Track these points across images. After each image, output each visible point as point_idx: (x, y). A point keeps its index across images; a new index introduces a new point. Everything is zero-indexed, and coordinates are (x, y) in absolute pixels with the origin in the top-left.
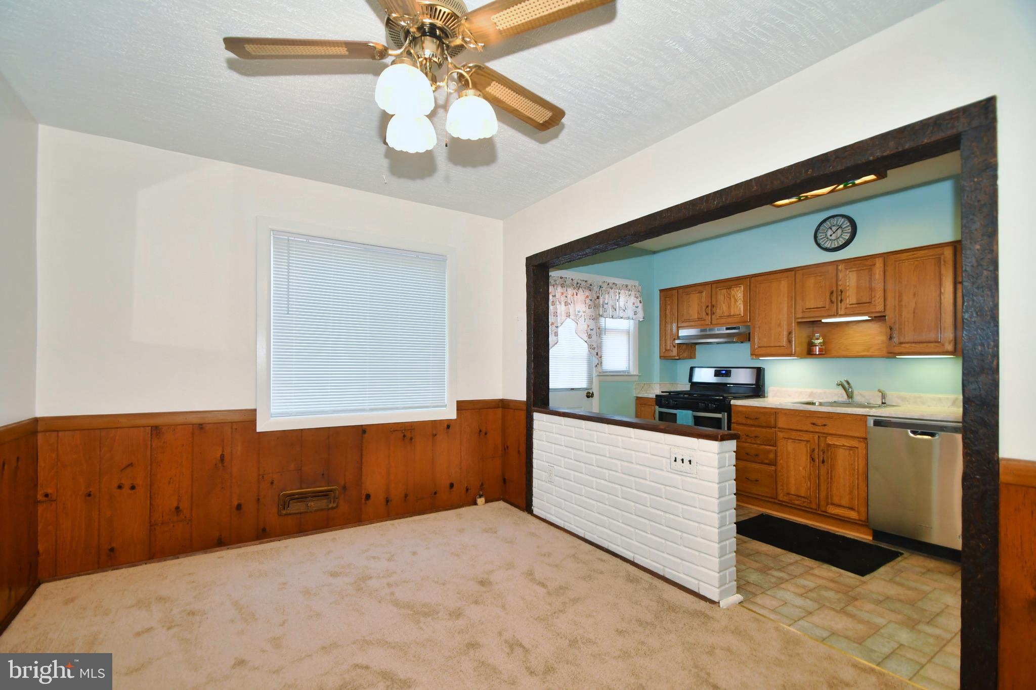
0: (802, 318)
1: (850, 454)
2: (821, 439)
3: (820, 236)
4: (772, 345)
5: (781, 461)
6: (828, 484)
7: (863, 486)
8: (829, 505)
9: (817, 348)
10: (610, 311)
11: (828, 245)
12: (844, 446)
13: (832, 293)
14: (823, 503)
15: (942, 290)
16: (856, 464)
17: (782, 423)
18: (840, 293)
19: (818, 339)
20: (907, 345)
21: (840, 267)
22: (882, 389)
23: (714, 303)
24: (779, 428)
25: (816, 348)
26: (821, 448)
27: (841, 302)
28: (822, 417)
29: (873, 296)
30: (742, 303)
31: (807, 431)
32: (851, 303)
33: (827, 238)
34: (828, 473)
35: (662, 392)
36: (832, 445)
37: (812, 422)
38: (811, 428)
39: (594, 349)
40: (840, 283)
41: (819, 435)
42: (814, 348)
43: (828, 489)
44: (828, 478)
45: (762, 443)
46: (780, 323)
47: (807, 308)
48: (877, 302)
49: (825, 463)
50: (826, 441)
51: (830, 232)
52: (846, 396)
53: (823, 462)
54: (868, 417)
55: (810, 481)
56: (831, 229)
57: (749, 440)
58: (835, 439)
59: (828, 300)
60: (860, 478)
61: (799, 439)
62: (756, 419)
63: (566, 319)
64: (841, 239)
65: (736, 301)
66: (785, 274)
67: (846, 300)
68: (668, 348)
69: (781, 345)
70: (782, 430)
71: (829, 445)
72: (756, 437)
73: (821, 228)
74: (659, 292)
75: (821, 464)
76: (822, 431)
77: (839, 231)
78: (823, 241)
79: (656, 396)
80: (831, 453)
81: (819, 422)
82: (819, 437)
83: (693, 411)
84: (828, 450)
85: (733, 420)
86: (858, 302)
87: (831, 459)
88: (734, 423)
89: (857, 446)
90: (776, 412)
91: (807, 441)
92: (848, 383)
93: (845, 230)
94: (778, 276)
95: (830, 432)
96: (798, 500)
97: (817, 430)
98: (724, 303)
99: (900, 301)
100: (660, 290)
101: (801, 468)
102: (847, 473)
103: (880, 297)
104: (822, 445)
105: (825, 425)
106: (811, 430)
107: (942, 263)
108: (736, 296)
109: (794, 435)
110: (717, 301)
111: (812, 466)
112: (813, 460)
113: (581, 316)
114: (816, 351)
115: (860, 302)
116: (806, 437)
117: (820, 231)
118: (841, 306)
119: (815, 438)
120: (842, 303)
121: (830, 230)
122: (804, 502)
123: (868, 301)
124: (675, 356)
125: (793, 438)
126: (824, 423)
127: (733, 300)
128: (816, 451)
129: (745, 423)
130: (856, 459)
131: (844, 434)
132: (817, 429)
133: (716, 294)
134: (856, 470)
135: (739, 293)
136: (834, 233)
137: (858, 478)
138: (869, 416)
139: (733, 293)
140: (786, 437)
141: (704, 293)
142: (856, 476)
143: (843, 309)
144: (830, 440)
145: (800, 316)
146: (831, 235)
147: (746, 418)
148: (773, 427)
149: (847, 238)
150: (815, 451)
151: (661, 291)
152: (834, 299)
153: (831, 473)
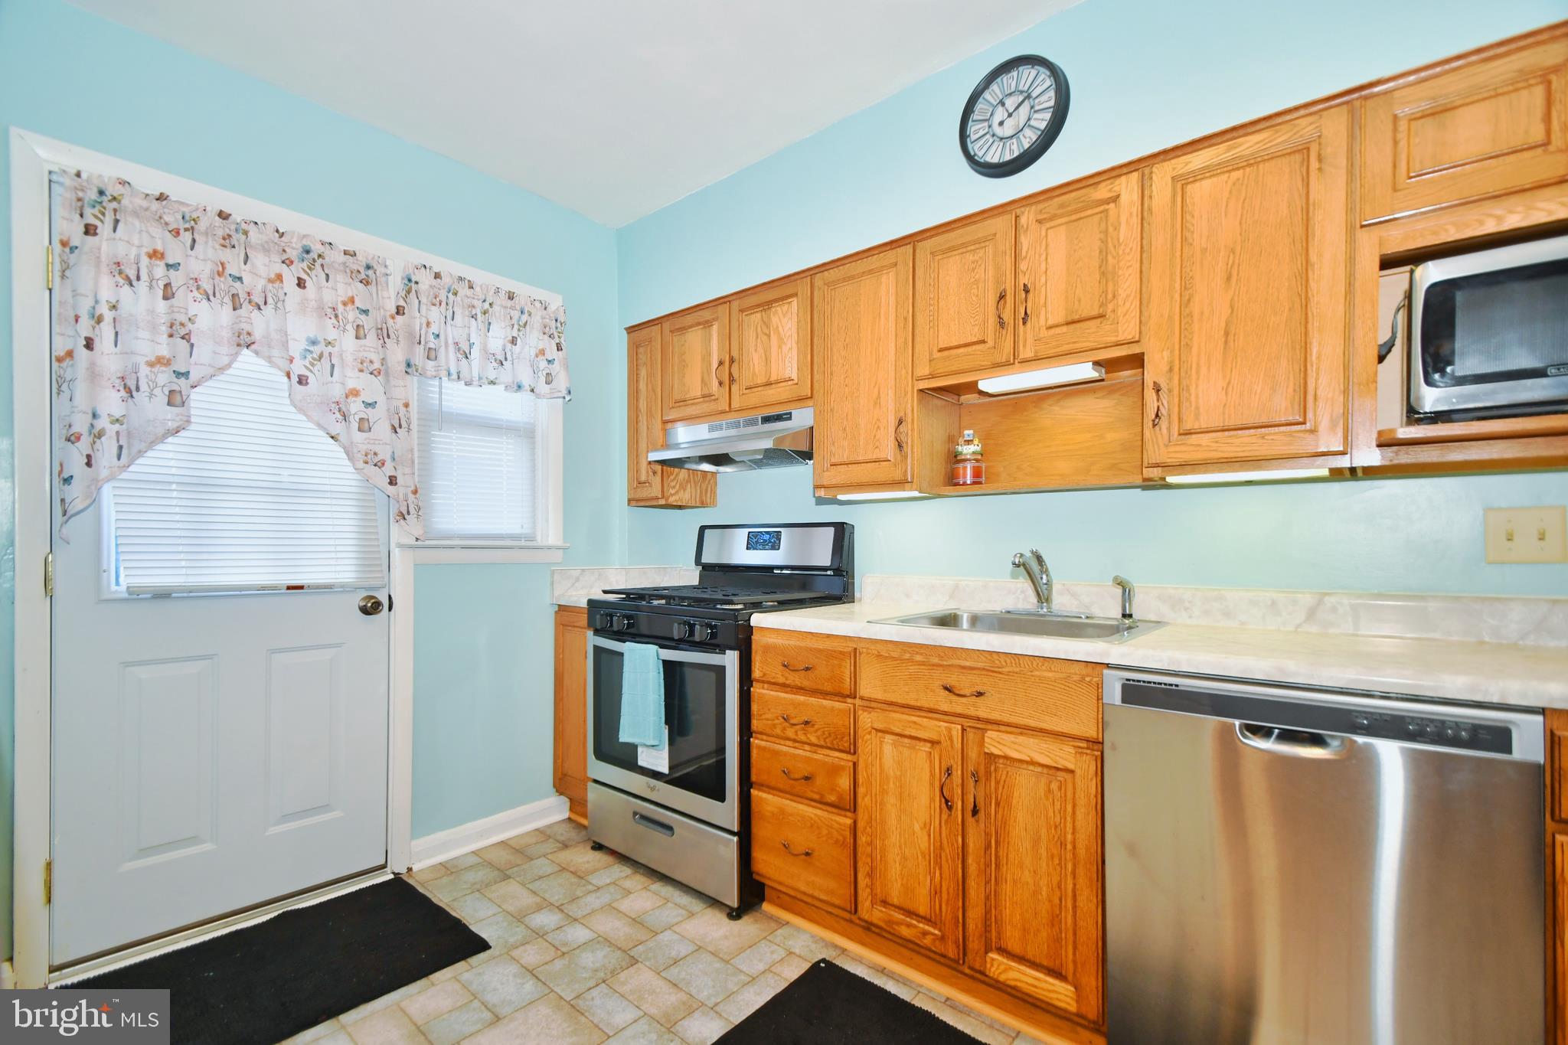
0: (932, 376)
1: (1049, 791)
2: (971, 735)
3: (976, 132)
4: (861, 458)
5: (867, 799)
6: (988, 882)
7: (1087, 901)
8: (991, 950)
9: (969, 466)
10: (449, 358)
11: (994, 156)
12: (1032, 763)
13: (1002, 297)
14: (974, 944)
15: (1313, 258)
16: (1069, 826)
17: (870, 686)
18: (1023, 294)
19: (968, 442)
20: (1204, 439)
21: (1023, 220)
22: (1124, 575)
23: (735, 354)
24: (862, 698)
25: (965, 468)
26: (971, 768)
27: (1024, 323)
28: (972, 668)
29: (1110, 296)
30: (794, 345)
31: (931, 711)
32: (1050, 322)
33: (993, 135)
34: (988, 847)
35: (605, 592)
36: (999, 757)
37: (945, 683)
38: (945, 702)
39: (380, 464)
40: (1023, 266)
41: (967, 723)
42: (961, 465)
43: (987, 898)
44: (988, 865)
45: (822, 743)
46: (879, 397)
47: (942, 346)
48: (1120, 311)
49: (982, 814)
50: (982, 743)
51: (1000, 114)
52: (1034, 599)
53: (975, 812)
54: (1106, 672)
55: (941, 868)
56: (1003, 104)
57: (790, 733)
58: (1009, 738)
59: (992, 320)
60: (1081, 871)
61: (914, 733)
62: (807, 669)
63: (237, 354)
64: (1027, 132)
65: (781, 341)
66: (890, 256)
67: (1038, 316)
68: (643, 478)
69: (882, 456)
70: (870, 704)
71: (991, 757)
72: (807, 723)
73: (980, 106)
74: (625, 332)
75: (970, 820)
76: (972, 712)
77: (1024, 110)
78: (981, 148)
79: (590, 602)
80: (997, 783)
81: (965, 683)
82: (963, 730)
83: (662, 647)
84: (988, 774)
85: (756, 673)
86: (1070, 319)
87: (998, 804)
88: (758, 681)
89: (1071, 766)
90: (855, 649)
91: (934, 743)
92: (1039, 559)
93: (1040, 104)
94: (874, 261)
95: (995, 716)
96: (909, 925)
97: (959, 710)
98: (756, 350)
99: (1186, 303)
100: (626, 329)
101: (917, 827)
102: (1043, 851)
103: (1128, 296)
104: (973, 754)
105: (980, 694)
106: (945, 707)
107: (1314, 164)
108: (780, 329)
109: (899, 721)
110: (741, 349)
111: (946, 821)
112: (948, 804)
113: (321, 356)
114: (965, 476)
115: (1077, 317)
116: (932, 728)
117: (975, 116)
118: (1025, 333)
119: (954, 733)
120: (1029, 324)
121: (1000, 108)
122: (925, 933)
123: (1095, 313)
124: (657, 498)
125: (897, 730)
126: (980, 689)
127: (774, 338)
128: (957, 774)
129: (781, 680)
130: (1069, 808)
131: (1032, 723)
132: (958, 706)
133: (740, 325)
134: (1069, 847)
135: (787, 320)
136: (1010, 115)
137: (1074, 874)
138: (1108, 666)
139: (775, 320)
140: (880, 726)
141: (715, 328)
142: (1070, 867)
143: (1030, 341)
144: (997, 743)
145: (926, 371)
146: (1001, 123)
147: (785, 666)
148: (848, 696)
149: (1043, 125)
150: (954, 773)
151: (631, 330)
152: (1007, 316)
153: (996, 848)
